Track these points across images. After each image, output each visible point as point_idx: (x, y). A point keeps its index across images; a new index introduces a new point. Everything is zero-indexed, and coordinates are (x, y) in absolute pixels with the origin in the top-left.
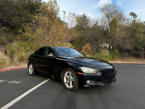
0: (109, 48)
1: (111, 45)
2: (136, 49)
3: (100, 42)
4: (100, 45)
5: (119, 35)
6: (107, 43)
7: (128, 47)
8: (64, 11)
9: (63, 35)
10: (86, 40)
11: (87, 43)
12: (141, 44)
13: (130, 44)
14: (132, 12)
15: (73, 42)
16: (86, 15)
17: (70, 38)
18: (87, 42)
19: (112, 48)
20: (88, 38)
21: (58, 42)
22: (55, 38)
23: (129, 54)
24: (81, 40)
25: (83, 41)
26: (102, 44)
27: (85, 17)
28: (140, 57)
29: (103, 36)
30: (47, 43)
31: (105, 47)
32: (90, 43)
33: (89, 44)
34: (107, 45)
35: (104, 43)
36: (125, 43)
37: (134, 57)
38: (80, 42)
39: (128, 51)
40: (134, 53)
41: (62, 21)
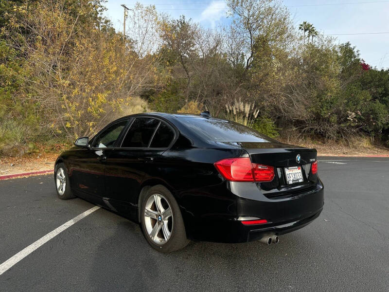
0: (251, 116)
1: (255, 108)
2: (318, 118)
3: (225, 97)
4: (227, 106)
5: (279, 81)
6: (245, 101)
7: (299, 113)
8: (123, 6)
9: (117, 73)
10: (188, 92)
11: (190, 99)
12: (331, 107)
13: (303, 104)
14: (305, 23)
15: (151, 97)
16: (187, 20)
17: (140, 84)
18: (192, 96)
19: (258, 116)
20: (195, 86)
21: (99, 95)
22: (89, 82)
23: (300, 132)
24: (175, 92)
25: (181, 95)
26: (233, 104)
27: (184, 26)
28: (325, 139)
29: (236, 80)
30: (65, 96)
31: (241, 113)
32: (200, 101)
33: (196, 103)
34: (244, 107)
35: (238, 101)
36: (292, 102)
37: (313, 139)
38: (173, 97)
39: (299, 123)
40: (312, 129)
41: (120, 34)
